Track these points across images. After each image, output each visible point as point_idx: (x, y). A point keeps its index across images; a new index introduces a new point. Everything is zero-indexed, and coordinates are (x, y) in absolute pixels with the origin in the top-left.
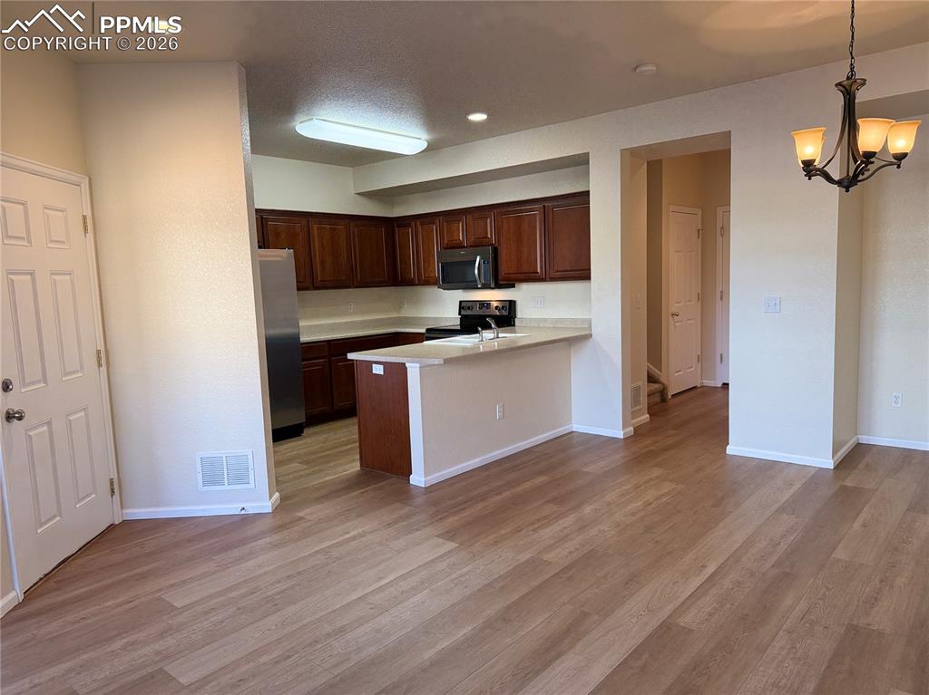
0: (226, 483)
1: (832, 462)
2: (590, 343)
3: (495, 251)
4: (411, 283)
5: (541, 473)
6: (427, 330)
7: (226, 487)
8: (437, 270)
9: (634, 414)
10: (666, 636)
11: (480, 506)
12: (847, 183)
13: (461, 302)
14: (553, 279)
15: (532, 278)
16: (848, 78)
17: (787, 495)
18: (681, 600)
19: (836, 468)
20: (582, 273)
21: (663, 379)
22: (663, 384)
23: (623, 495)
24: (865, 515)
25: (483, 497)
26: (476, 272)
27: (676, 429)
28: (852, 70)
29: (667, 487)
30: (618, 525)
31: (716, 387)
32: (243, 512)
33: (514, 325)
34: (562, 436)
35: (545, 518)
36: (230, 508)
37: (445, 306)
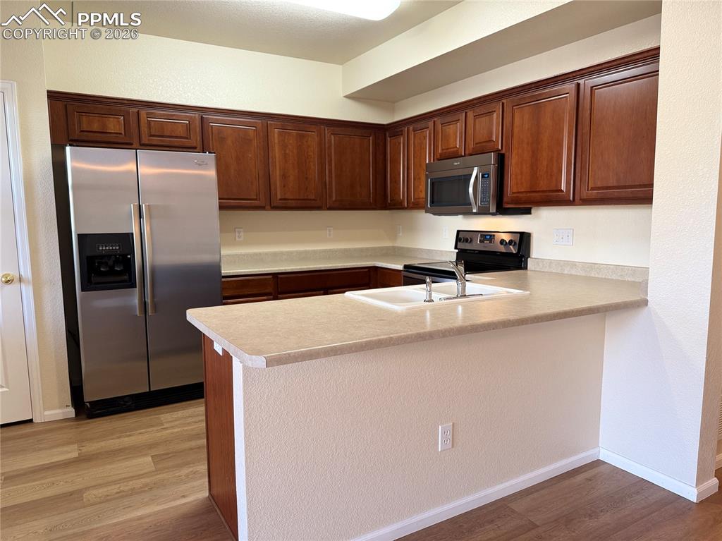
3: (501, 159)
6: (406, 267)
13: (458, 232)
15: (554, 199)
20: (639, 193)
26: (471, 190)
33: (526, 268)
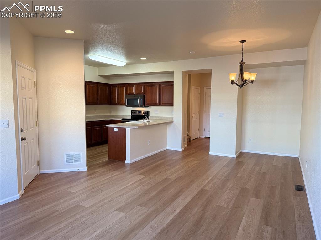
0: (73, 162)
1: (235, 156)
2: (172, 124)
3: (144, 96)
4: (116, 104)
5: (162, 159)
6: (122, 119)
7: (73, 163)
8: (125, 101)
9: (184, 144)
10: (202, 192)
11: (148, 167)
12: (241, 86)
13: (132, 111)
14: (162, 105)
16: (242, 62)
17: (225, 163)
18: (205, 185)
19: (236, 157)
20: (171, 104)
21: (190, 135)
22: (190, 137)
23: (185, 164)
24: (244, 167)
25: (148, 165)
26: (138, 102)
27: (195, 148)
28: (242, 60)
29: (196, 162)
30: (186, 170)
31: (203, 138)
32: (78, 171)
34: (164, 151)
35: (166, 169)
36: (75, 170)
37: (127, 112)
